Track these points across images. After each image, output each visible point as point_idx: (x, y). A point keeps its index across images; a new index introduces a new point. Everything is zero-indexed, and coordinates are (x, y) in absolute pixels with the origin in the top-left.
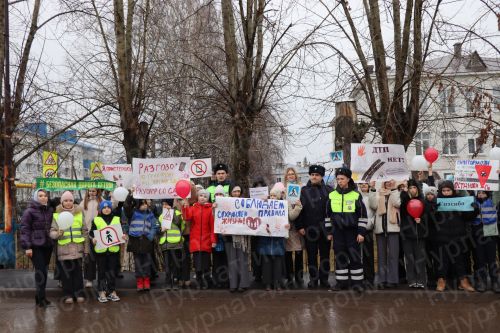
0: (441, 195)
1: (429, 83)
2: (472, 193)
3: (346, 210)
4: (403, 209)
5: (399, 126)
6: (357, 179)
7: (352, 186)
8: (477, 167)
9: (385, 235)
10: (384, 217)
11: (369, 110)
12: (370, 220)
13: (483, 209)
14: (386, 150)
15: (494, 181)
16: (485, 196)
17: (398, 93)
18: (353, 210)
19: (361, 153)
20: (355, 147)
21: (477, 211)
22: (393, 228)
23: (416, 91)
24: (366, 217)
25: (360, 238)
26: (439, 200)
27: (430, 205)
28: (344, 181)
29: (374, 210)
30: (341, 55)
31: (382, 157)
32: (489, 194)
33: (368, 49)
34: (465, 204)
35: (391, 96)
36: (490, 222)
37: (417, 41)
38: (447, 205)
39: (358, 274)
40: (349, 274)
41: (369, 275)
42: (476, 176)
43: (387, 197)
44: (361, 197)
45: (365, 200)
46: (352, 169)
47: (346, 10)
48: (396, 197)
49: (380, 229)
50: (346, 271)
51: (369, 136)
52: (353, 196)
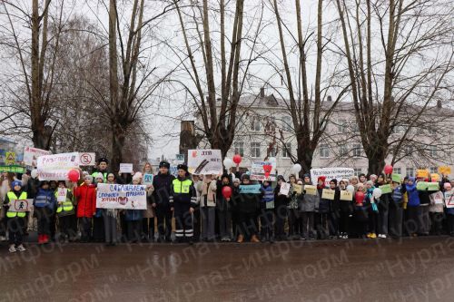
0: (242, 184)
1: (241, 113)
2: (261, 182)
3: (183, 191)
4: (219, 191)
5: (222, 138)
6: (192, 171)
7: (188, 176)
8: (264, 167)
9: (206, 208)
10: (206, 196)
11: (203, 127)
12: (198, 198)
13: (267, 192)
14: (210, 153)
15: (273, 175)
16: (267, 184)
17: (222, 117)
18: (188, 192)
19: (194, 155)
20: (190, 152)
21: (263, 194)
22: (211, 204)
23: (233, 117)
24: (195, 196)
25: (192, 209)
26: (241, 186)
27: (235, 189)
28: (182, 173)
29: (200, 192)
30: (187, 89)
31: (208, 158)
32: (270, 183)
33: (205, 88)
34: (256, 189)
35: (218, 118)
36: (270, 200)
37: (235, 86)
38: (245, 189)
39: (190, 233)
40: (184, 233)
41: (197, 233)
42: (263, 172)
43: (209, 184)
44: (193, 184)
45: (196, 186)
46: (189, 165)
47: (192, 62)
48: (214, 185)
49: (203, 205)
50: (182, 231)
51: (201, 144)
52: (188, 183)
